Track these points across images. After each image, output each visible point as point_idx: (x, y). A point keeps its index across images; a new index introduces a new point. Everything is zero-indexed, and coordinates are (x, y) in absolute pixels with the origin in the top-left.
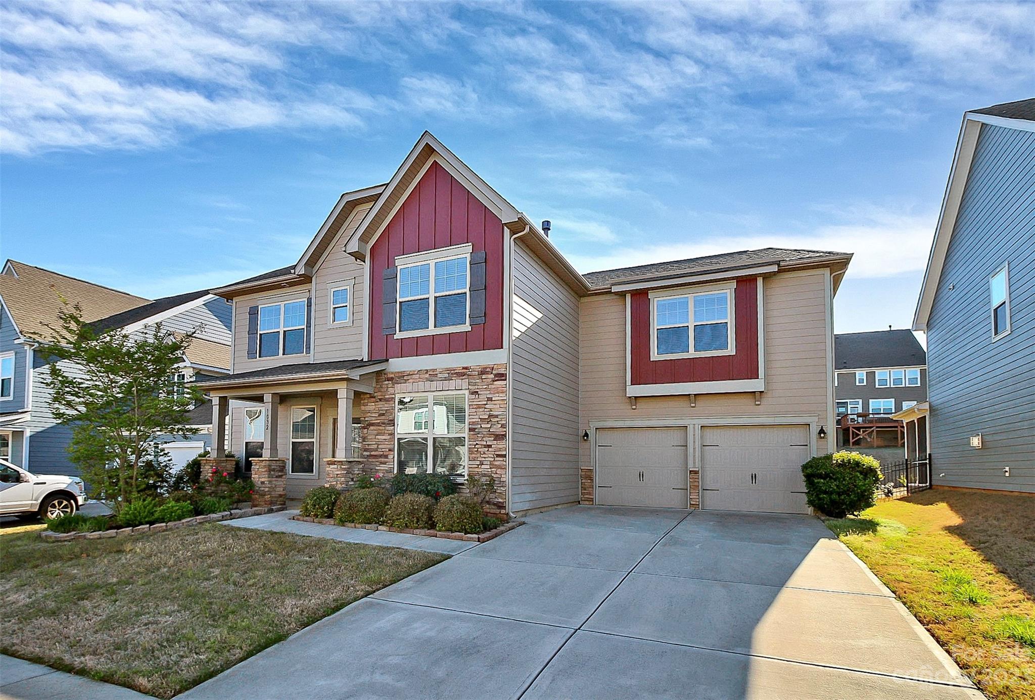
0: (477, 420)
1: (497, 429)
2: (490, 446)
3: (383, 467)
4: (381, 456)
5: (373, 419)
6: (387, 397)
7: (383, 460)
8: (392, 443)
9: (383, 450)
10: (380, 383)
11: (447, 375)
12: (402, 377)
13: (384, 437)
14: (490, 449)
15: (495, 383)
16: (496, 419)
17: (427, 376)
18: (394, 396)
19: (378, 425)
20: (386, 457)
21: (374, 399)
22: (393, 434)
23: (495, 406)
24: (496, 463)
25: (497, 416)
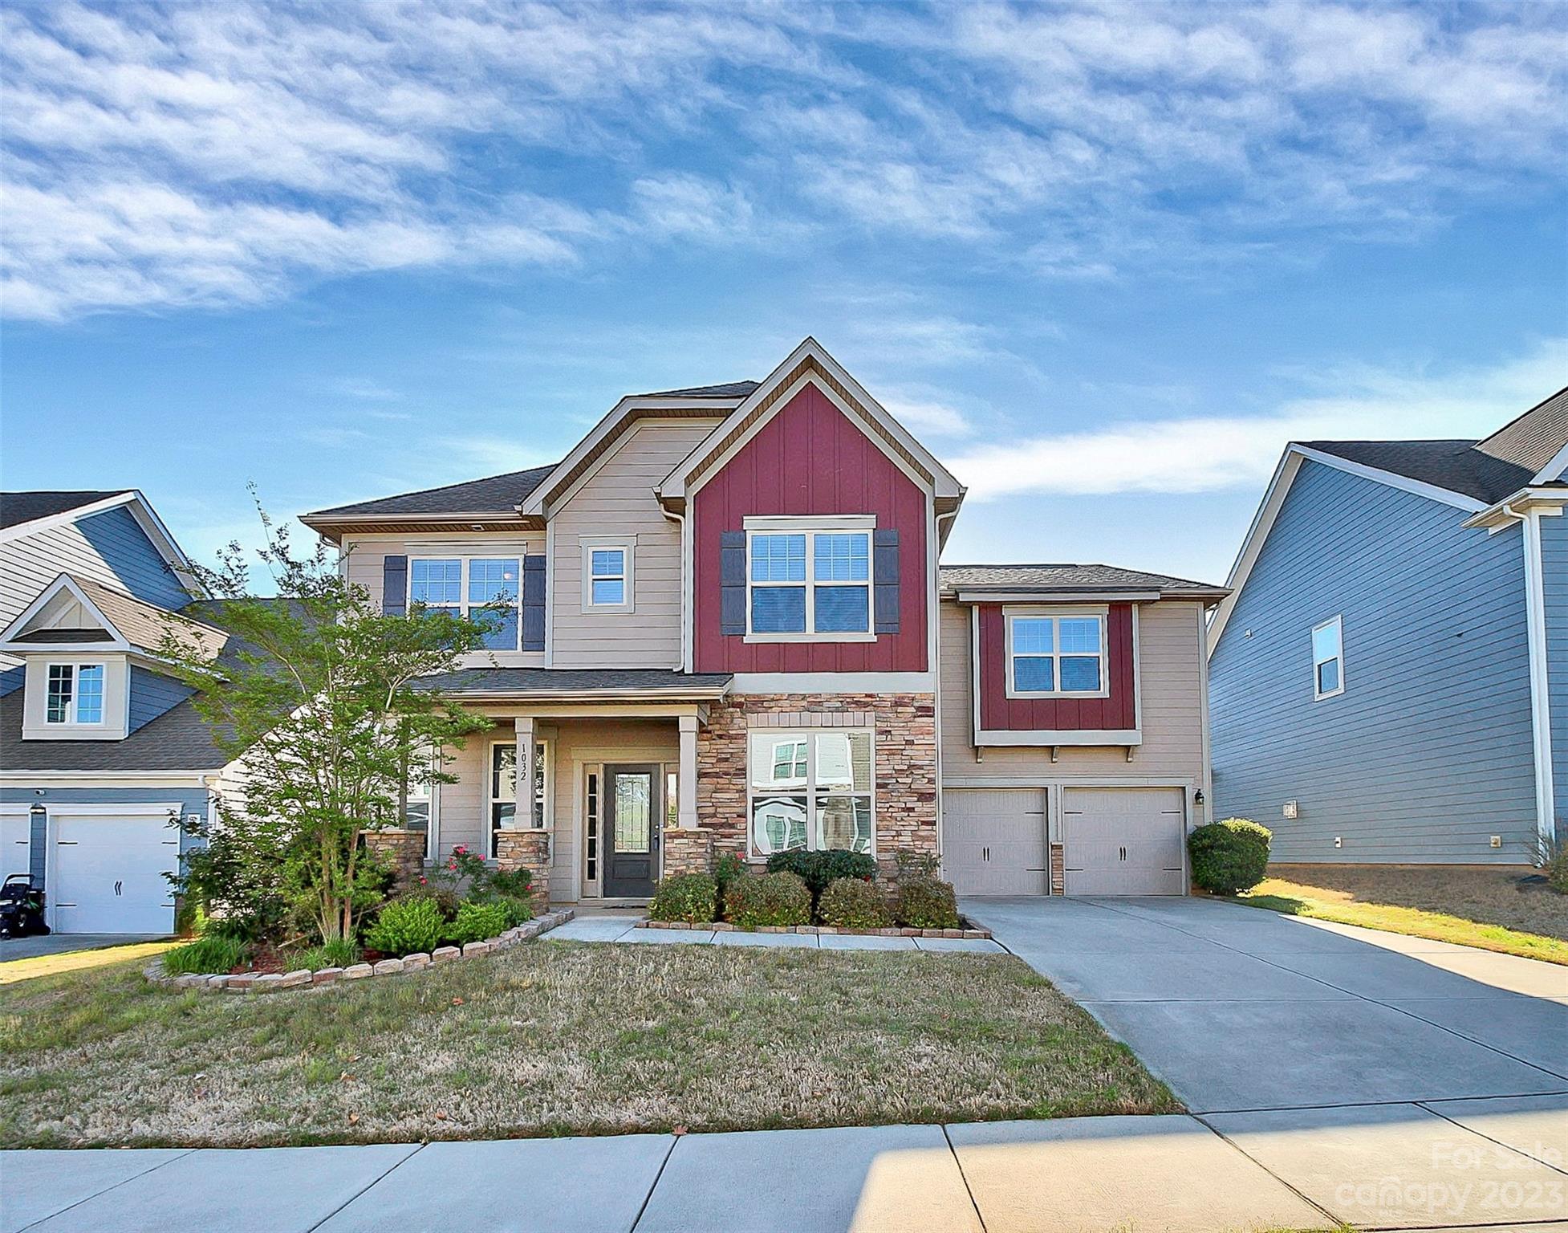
0: (890, 772)
1: (921, 785)
2: (912, 809)
3: (726, 842)
4: (722, 825)
5: (708, 766)
6: (734, 732)
7: (727, 831)
8: (743, 804)
9: (727, 815)
10: (719, 711)
11: (839, 704)
12: (757, 704)
13: (728, 796)
14: (911, 814)
15: (917, 719)
16: (922, 772)
17: (804, 703)
18: (745, 732)
19: (717, 775)
20: (732, 826)
21: (709, 735)
22: (743, 791)
23: (917, 753)
24: (920, 833)
25: (921, 767)
